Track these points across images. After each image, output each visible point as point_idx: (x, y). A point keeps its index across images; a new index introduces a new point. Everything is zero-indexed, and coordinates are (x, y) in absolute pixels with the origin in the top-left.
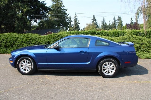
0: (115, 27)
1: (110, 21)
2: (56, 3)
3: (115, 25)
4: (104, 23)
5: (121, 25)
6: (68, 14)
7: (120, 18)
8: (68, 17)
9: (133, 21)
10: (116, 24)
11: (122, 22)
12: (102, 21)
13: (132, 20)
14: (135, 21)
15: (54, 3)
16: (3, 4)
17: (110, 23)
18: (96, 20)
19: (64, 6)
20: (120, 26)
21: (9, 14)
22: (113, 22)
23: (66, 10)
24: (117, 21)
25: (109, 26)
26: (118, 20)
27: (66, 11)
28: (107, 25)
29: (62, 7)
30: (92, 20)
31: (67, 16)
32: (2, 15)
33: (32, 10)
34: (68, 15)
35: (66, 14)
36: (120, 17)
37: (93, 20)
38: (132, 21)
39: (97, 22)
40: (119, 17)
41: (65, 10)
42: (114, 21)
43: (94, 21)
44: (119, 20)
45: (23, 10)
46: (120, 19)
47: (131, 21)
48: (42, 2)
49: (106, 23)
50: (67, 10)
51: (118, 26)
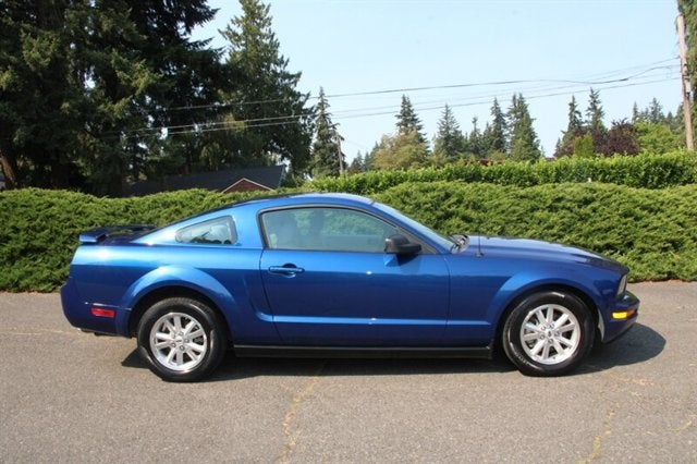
0: (500, 145)
1: (475, 121)
2: (246, 45)
3: (500, 134)
4: (448, 128)
5: (527, 136)
6: (306, 93)
7: (521, 101)
8: (304, 107)
9: (579, 113)
10: (506, 132)
11: (530, 121)
12: (442, 122)
13: (576, 109)
14: (588, 114)
15: (237, 49)
16: (39, 59)
17: (476, 130)
18: (414, 120)
19: (285, 60)
21: (66, 105)
22: (491, 123)
23: (293, 76)
24: (506, 119)
25: (472, 141)
26: (513, 115)
27: (295, 82)
28: (462, 137)
29: (276, 63)
30: (399, 117)
31: (302, 104)
32: (34, 112)
33: (166, 84)
34: (302, 99)
35: (297, 95)
36: (521, 98)
37: (400, 120)
38: (577, 116)
39: (420, 128)
40: (518, 98)
41: (290, 77)
42: (496, 121)
43: (406, 125)
44: (519, 113)
45: (133, 84)
46: (520, 108)
47: (570, 115)
48: (195, 44)
49: (456, 132)
50: (299, 75)
51: (513, 143)
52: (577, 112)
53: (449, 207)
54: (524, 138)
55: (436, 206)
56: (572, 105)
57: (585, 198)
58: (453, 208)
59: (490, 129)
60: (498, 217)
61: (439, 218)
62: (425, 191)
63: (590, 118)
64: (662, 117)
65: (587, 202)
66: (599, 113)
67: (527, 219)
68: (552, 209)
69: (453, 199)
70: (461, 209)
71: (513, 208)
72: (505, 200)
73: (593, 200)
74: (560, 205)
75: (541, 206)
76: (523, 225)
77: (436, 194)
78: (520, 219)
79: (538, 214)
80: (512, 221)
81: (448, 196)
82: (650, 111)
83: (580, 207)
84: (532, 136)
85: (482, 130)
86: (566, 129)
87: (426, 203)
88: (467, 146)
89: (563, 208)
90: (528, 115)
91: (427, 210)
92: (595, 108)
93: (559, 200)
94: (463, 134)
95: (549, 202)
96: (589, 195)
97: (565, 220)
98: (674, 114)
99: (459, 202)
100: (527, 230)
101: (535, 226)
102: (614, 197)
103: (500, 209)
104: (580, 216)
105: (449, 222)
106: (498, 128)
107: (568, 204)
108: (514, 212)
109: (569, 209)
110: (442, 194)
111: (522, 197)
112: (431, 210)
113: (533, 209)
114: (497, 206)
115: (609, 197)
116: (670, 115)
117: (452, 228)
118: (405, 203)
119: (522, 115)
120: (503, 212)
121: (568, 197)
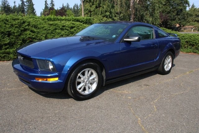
0: (23, 11)
1: (15, 2)
3: (23, 8)
4: (5, 4)
5: (32, 9)
9: (48, 4)
10: (25, 7)
11: (33, 5)
12: (3, 1)
13: (47, 3)
14: (50, 5)
17: (15, 6)
20: (31, 11)
22: (20, 4)
24: (25, 3)
25: (14, 9)
26: (27, 2)
28: (10, 7)
38: (47, 5)
42: (22, 3)
47: (45, 4)
49: (8, 5)
51: (28, 11)
52: (47, 4)
53: (25, 26)
54: (31, 10)
55: (20, 26)
56: (46, 2)
57: (72, 26)
58: (27, 27)
59: (20, 6)
60: (44, 31)
61: (22, 31)
62: (14, 20)
63: (51, 6)
64: (69, 8)
65: (72, 28)
66: (53, 5)
67: (54, 32)
68: (62, 29)
69: (26, 24)
70: (30, 27)
71: (49, 28)
72: (45, 25)
73: (74, 27)
74: (64, 28)
75: (58, 28)
76: (53, 35)
77: (19, 21)
78: (52, 33)
79: (57, 31)
80: (49, 33)
81: (24, 22)
82: (66, 6)
83: (70, 29)
84: (34, 10)
85: (17, 6)
86: (44, 9)
87: (15, 24)
88: (12, 10)
89: (66, 29)
90: (32, 3)
91: (16, 27)
92: (52, 3)
93: (64, 26)
94: (11, 6)
95: (61, 27)
96: (73, 25)
97: (66, 33)
98: (72, 8)
99: (29, 25)
100: (54, 36)
101: (57, 35)
102: (80, 26)
103: (45, 28)
104: (71, 32)
105: (26, 33)
106: (22, 6)
107: (67, 28)
108: (49, 30)
109: (67, 29)
110: (22, 21)
111: (51, 25)
112: (18, 27)
113: (56, 29)
114: (43, 27)
115: (79, 26)
116: (71, 8)
117: (27, 35)
118: (6, 24)
119: (30, 3)
120: (46, 29)
121: (67, 26)
